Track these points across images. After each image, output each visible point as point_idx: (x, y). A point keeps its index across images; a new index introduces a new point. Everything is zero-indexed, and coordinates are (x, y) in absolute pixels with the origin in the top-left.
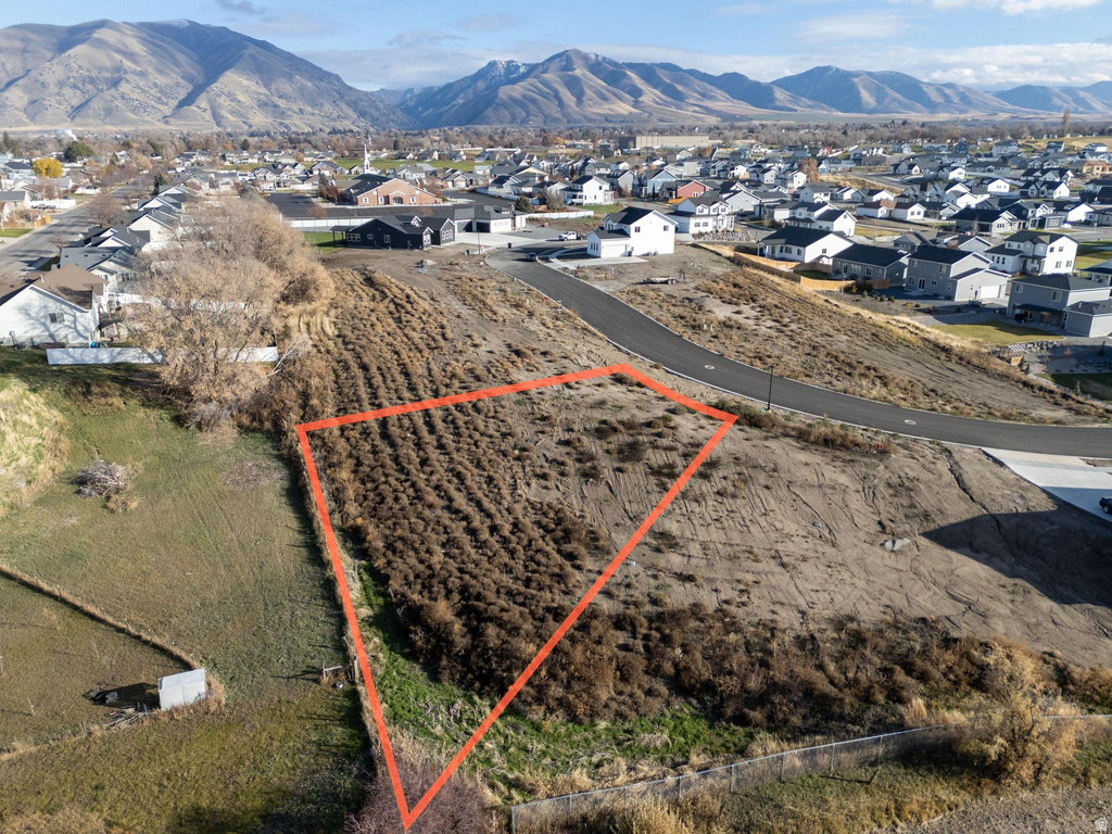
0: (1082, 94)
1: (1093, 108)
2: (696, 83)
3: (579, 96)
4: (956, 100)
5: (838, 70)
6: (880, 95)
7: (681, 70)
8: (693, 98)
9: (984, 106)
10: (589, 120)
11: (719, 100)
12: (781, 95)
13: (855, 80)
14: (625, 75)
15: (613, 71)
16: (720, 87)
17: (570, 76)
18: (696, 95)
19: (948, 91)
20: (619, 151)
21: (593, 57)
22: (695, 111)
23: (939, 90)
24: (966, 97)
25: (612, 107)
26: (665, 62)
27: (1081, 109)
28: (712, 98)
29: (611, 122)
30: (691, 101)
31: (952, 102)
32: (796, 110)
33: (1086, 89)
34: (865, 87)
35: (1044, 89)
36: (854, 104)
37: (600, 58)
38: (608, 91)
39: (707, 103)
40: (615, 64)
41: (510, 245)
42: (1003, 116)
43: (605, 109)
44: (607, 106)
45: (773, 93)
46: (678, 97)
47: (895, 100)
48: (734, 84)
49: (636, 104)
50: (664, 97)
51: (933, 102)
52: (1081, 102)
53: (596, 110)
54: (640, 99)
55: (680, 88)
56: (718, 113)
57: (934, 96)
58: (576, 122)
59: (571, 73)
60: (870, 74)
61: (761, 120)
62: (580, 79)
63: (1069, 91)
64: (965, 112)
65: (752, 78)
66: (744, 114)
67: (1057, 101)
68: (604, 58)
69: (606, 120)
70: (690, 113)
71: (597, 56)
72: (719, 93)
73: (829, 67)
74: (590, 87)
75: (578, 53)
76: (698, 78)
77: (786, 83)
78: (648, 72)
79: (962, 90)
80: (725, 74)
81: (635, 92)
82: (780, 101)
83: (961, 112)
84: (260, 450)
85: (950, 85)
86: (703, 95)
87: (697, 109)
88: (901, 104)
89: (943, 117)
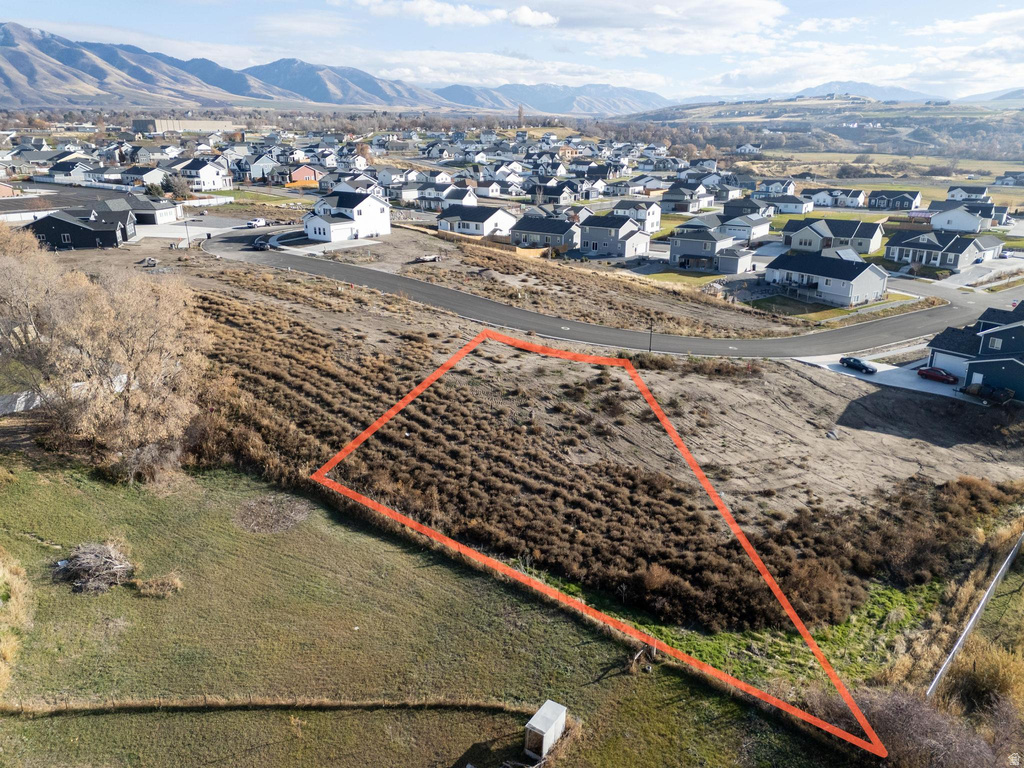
0: (495, 93)
1: (504, 105)
2: (165, 67)
3: (31, 74)
4: (406, 95)
5: (302, 63)
6: (345, 89)
7: (146, 53)
8: (164, 81)
9: (428, 101)
10: (49, 101)
11: (193, 85)
12: (254, 83)
13: (320, 73)
14: (83, 55)
15: (66, 49)
16: (192, 72)
17: (11, 51)
18: (167, 78)
19: (398, 87)
20: (140, 135)
21: (38, 32)
22: (169, 95)
23: (390, 85)
24: (413, 94)
25: (74, 87)
26: (125, 43)
27: (496, 105)
28: (184, 82)
29: (76, 103)
30: (164, 85)
31: (403, 96)
32: (272, 98)
33: (496, 90)
34: (330, 80)
35: (468, 88)
36: (323, 95)
37: (47, 35)
38: (65, 70)
39: (180, 87)
40: (68, 43)
41: (209, 236)
42: (445, 110)
43: (66, 89)
44: (67, 87)
45: (246, 80)
46: (148, 79)
47: (357, 93)
48: (204, 70)
49: (102, 85)
50: (133, 80)
51: (388, 96)
52: (494, 99)
53: (54, 90)
54: (106, 80)
55: (148, 71)
56: (196, 98)
57: (389, 91)
58: (31, 102)
59: (13, 49)
60: (332, 69)
61: (242, 106)
62: (27, 57)
63: (486, 91)
64: (416, 105)
65: (221, 65)
66: (223, 100)
67: (479, 99)
68: (53, 35)
69: (70, 101)
70: (166, 97)
71: (42, 32)
72: (193, 79)
73: (294, 60)
74: (43, 66)
75: (17, 27)
76: (164, 62)
77: (256, 71)
78: (109, 52)
79: (409, 87)
80: (193, 60)
81: (99, 74)
82: (255, 88)
83: (412, 105)
84: (241, 487)
85: (398, 82)
86: (176, 80)
87: (172, 93)
88: (362, 96)
89: (399, 109)
